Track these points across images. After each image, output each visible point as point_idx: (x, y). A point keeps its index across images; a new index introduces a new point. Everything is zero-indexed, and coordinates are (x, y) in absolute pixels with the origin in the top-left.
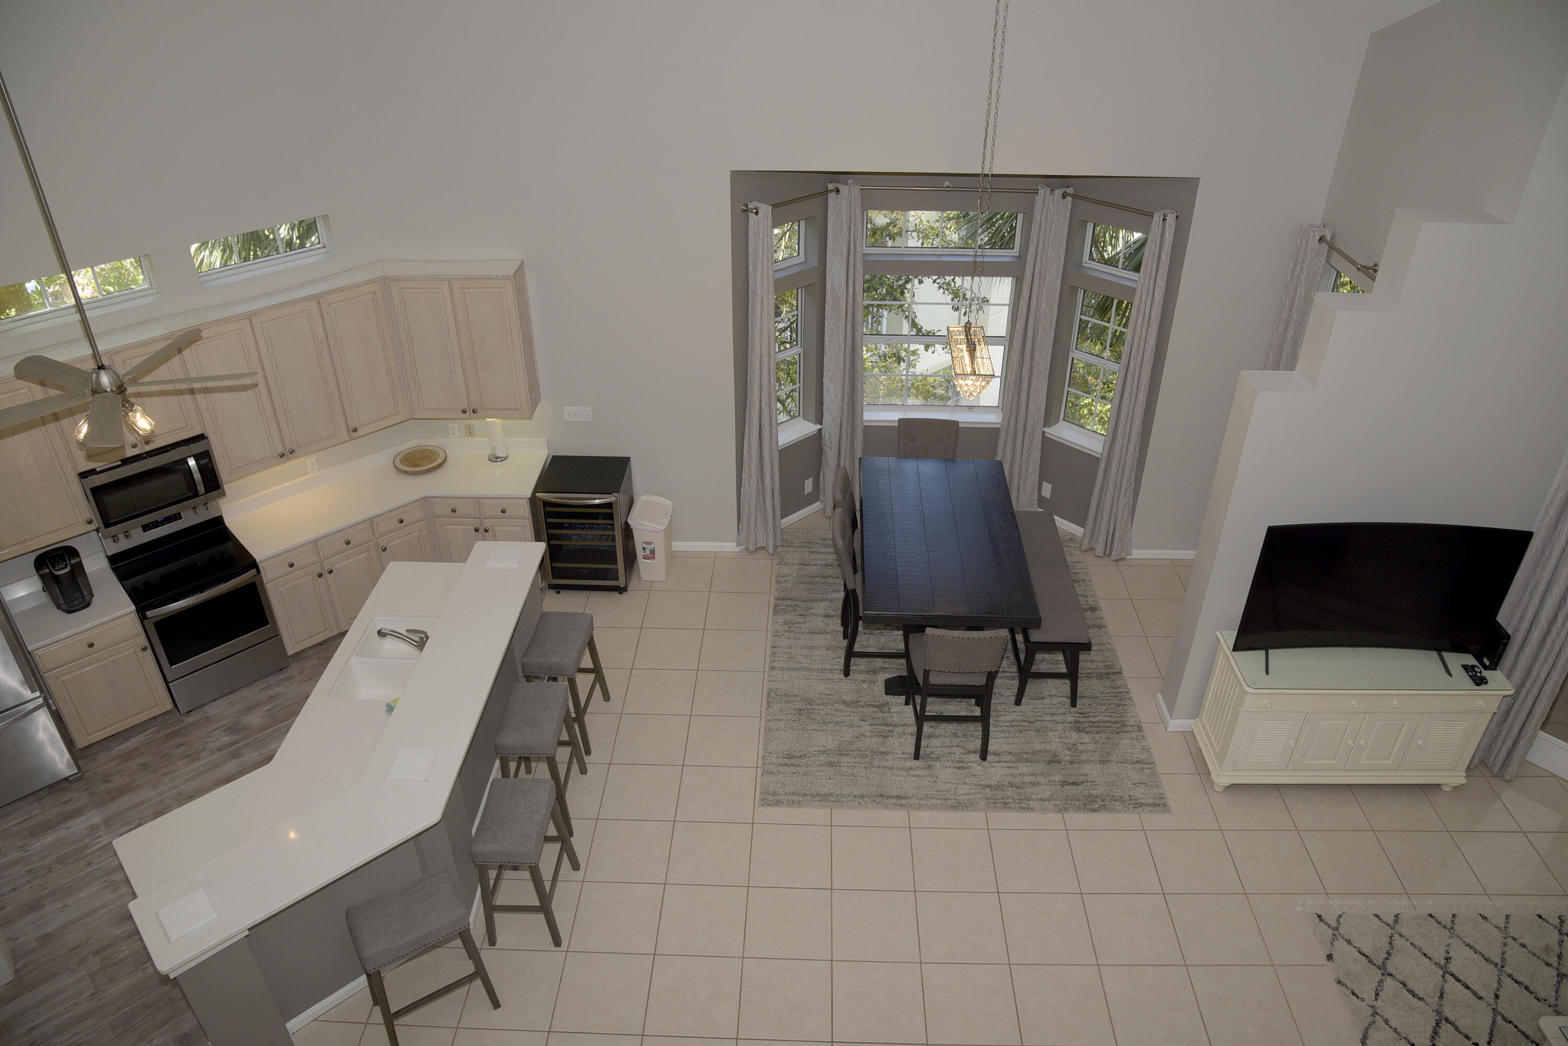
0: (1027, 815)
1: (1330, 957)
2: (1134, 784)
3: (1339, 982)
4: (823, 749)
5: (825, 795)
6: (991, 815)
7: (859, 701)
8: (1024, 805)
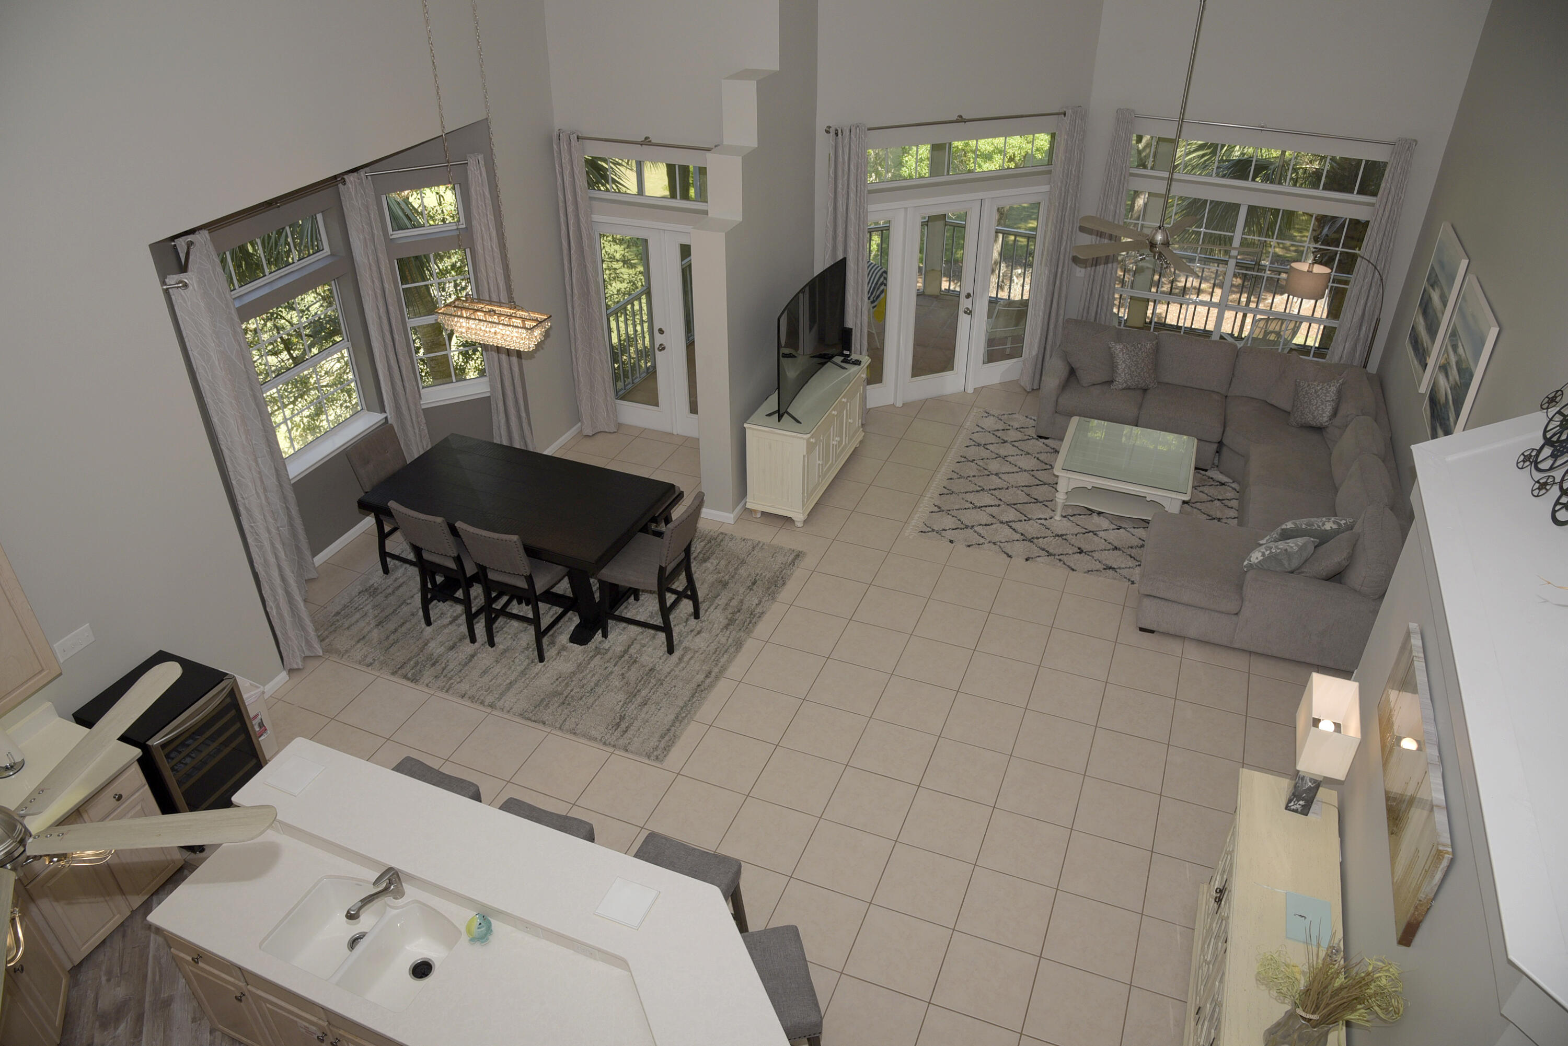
0: (766, 618)
1: (951, 542)
2: (773, 557)
3: (969, 546)
4: (622, 703)
5: (677, 717)
6: (754, 634)
7: (581, 664)
8: (754, 618)
